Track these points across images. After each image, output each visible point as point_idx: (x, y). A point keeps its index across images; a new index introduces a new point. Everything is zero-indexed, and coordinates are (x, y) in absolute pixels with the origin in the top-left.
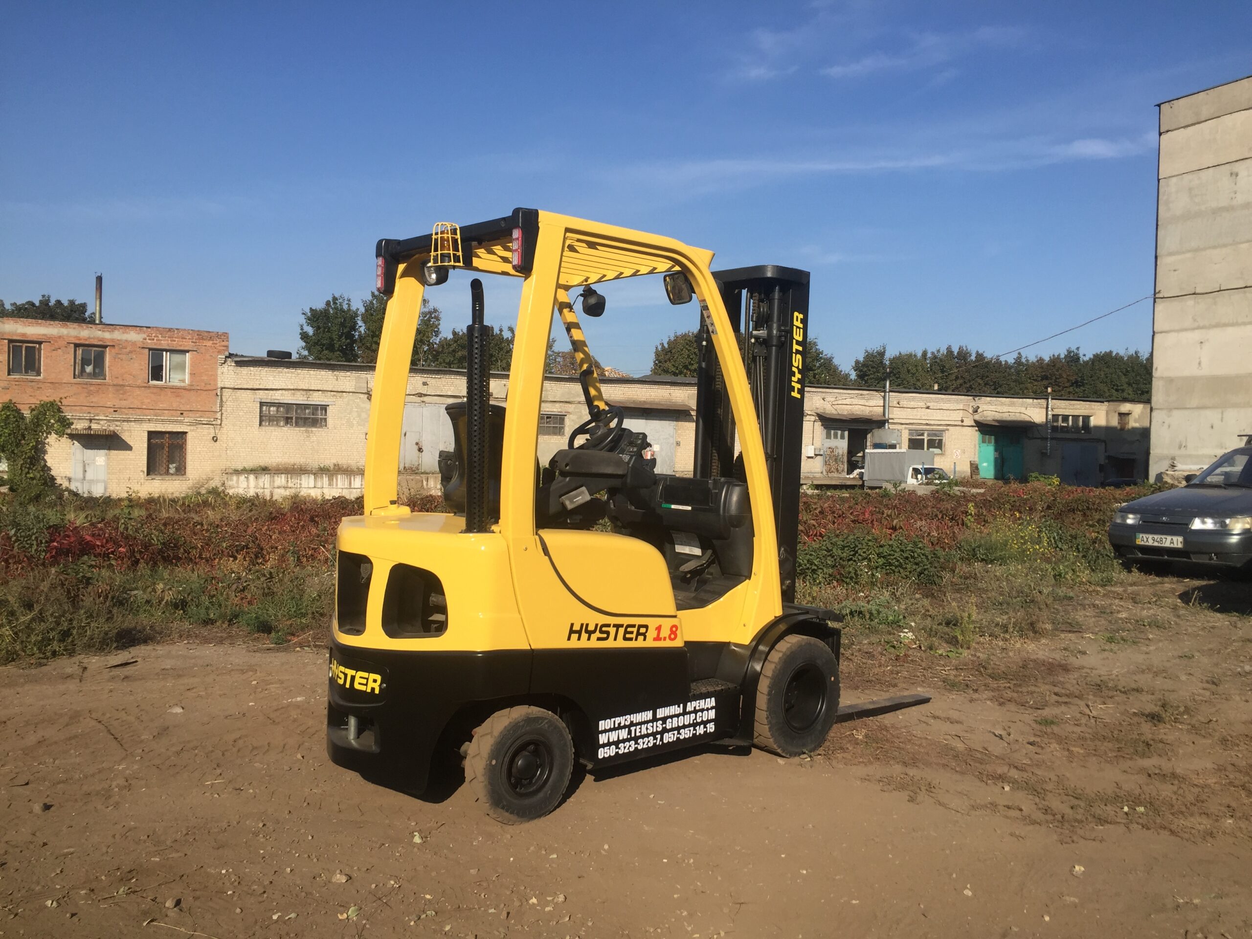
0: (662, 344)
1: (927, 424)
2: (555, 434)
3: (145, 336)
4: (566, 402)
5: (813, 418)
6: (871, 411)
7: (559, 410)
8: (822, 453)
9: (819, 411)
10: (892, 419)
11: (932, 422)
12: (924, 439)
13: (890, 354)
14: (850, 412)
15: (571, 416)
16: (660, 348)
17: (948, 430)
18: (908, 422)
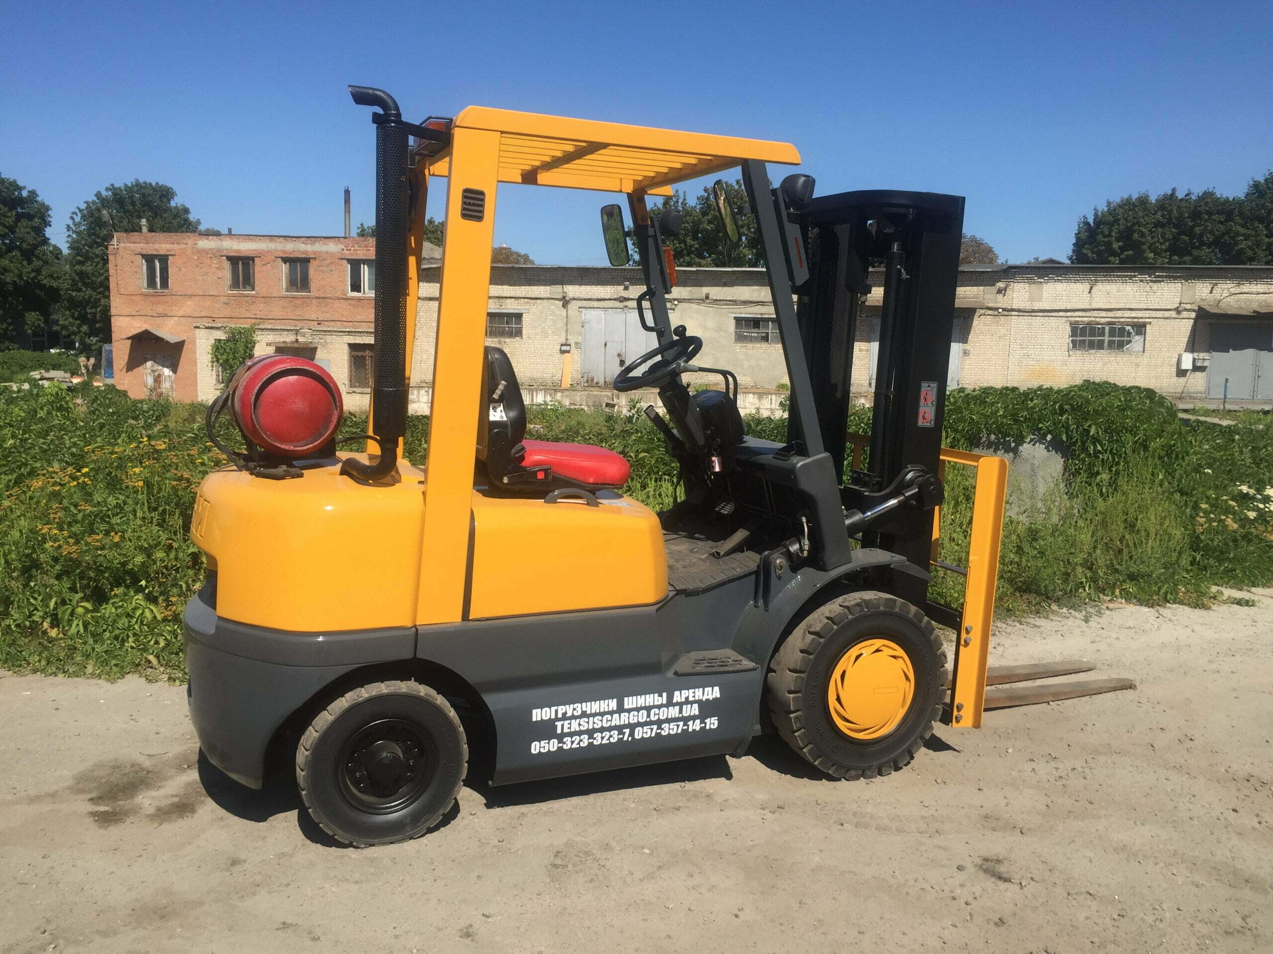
3: (342, 246)
5: (1193, 314)
9: (1202, 304)
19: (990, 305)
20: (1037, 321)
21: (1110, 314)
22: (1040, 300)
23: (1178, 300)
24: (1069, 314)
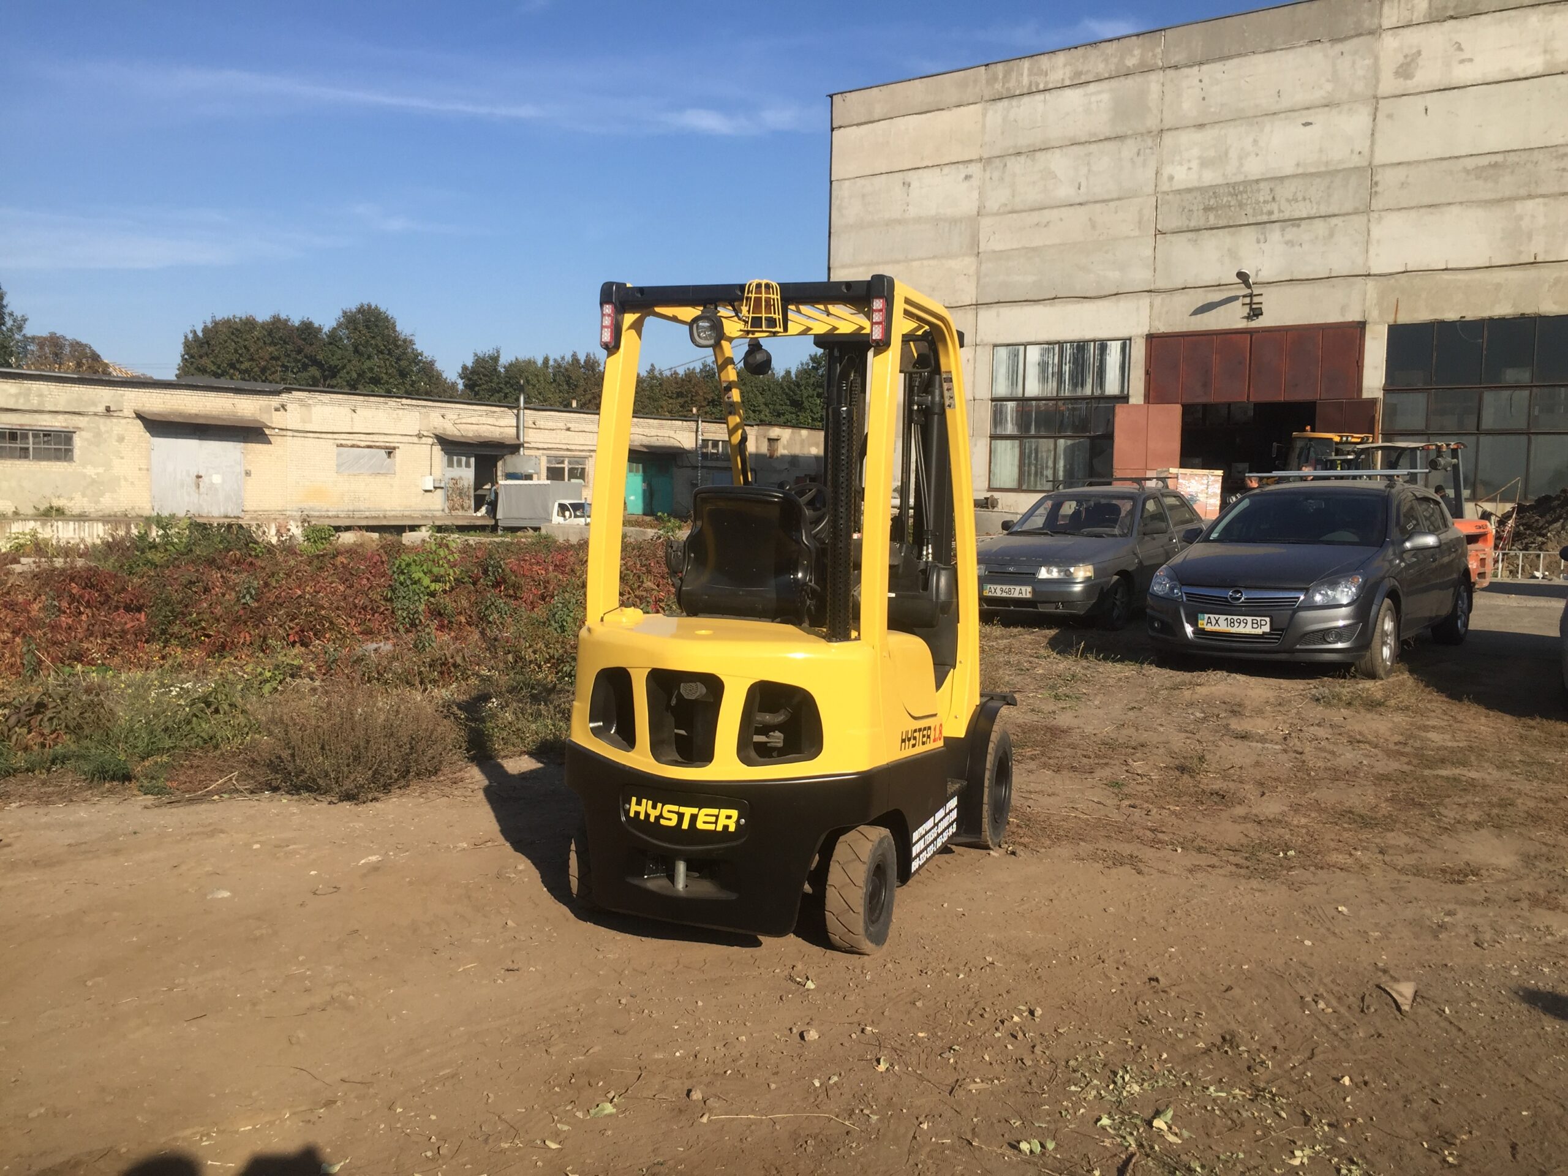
0: (195, 332)
1: (568, 450)
2: (58, 458)
4: (74, 413)
5: (430, 441)
6: (501, 433)
7: (64, 424)
8: (442, 485)
9: (437, 432)
10: (528, 443)
11: (573, 447)
12: (564, 468)
13: (505, 359)
14: (476, 434)
15: (83, 433)
16: (190, 336)
17: (591, 456)
18: (546, 446)
19: (268, 425)
20: (310, 442)
21: (369, 437)
22: (310, 422)
23: (418, 428)
24: (336, 436)
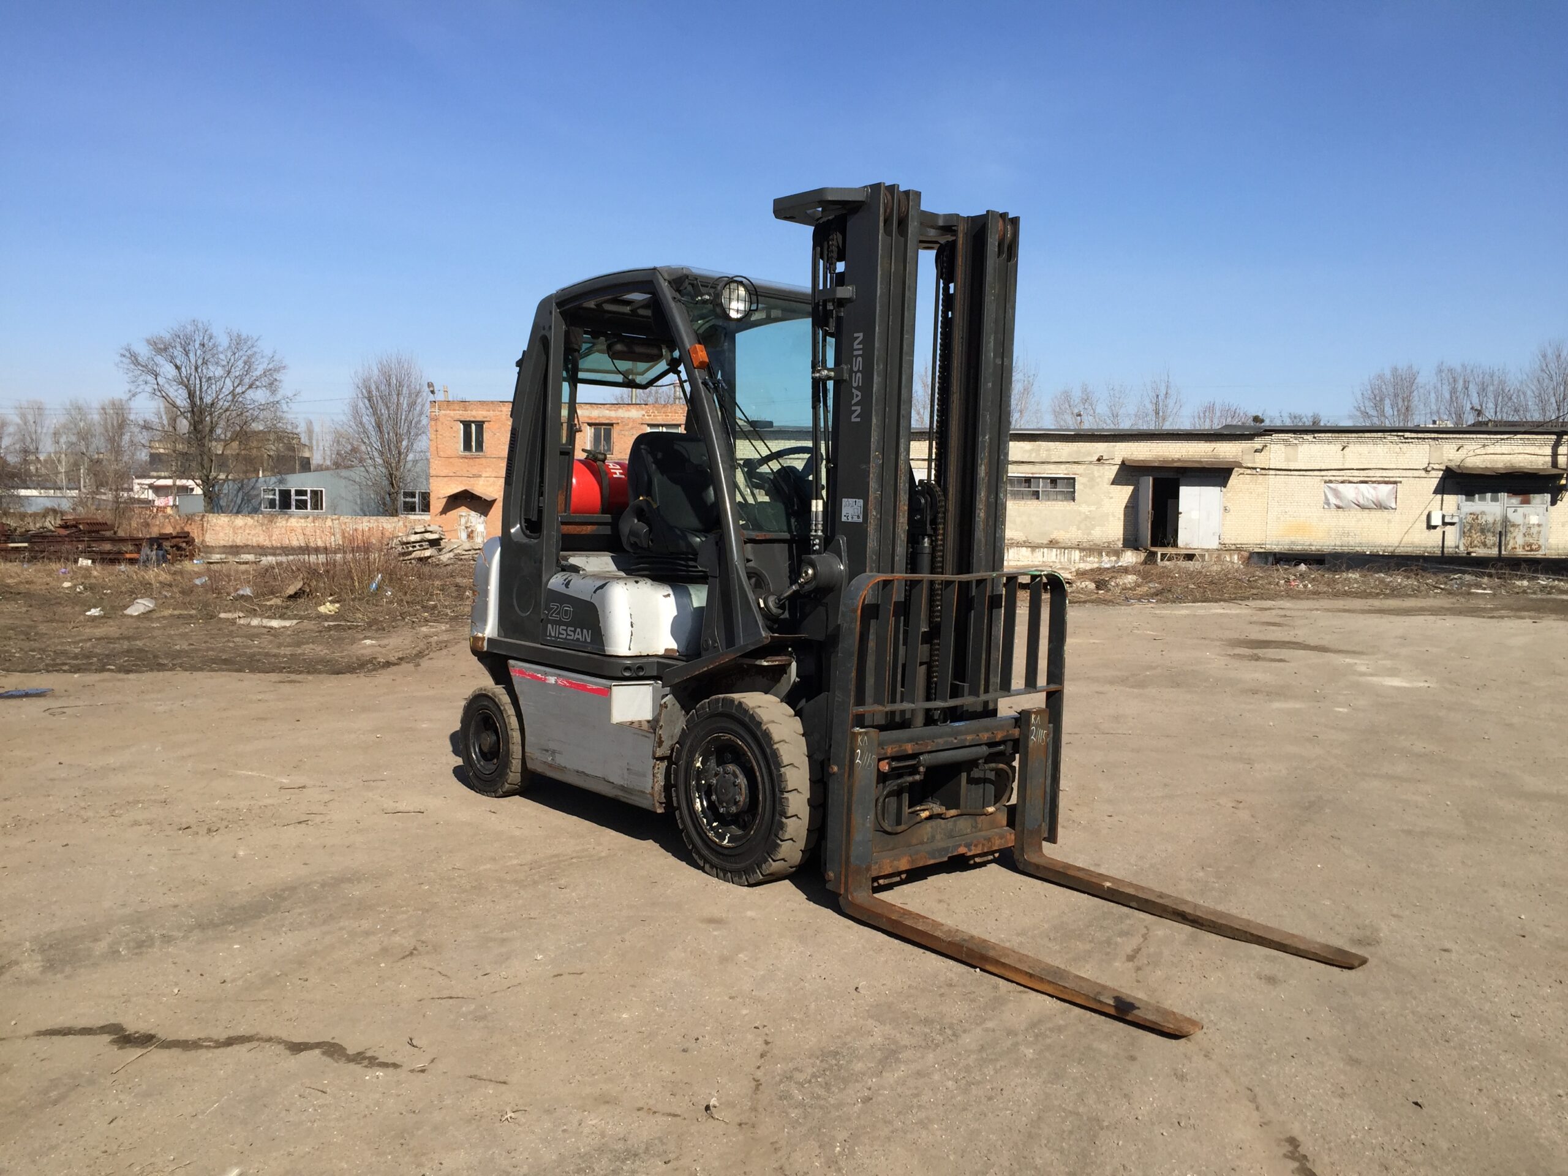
2: (1064, 499)
3: (644, 412)
4: (1074, 462)
5: (1440, 474)
7: (1068, 472)
8: (1455, 520)
9: (1448, 465)
14: (1508, 464)
15: (1084, 479)
19: (1250, 465)
20: (1294, 480)
21: (1363, 473)
22: (1296, 460)
23: (1425, 460)
24: (1323, 473)
